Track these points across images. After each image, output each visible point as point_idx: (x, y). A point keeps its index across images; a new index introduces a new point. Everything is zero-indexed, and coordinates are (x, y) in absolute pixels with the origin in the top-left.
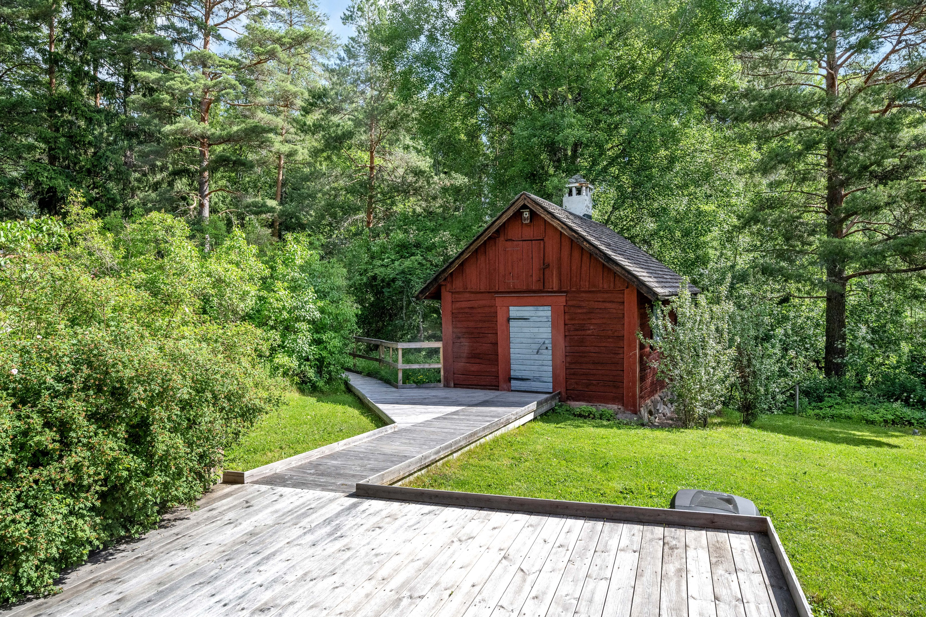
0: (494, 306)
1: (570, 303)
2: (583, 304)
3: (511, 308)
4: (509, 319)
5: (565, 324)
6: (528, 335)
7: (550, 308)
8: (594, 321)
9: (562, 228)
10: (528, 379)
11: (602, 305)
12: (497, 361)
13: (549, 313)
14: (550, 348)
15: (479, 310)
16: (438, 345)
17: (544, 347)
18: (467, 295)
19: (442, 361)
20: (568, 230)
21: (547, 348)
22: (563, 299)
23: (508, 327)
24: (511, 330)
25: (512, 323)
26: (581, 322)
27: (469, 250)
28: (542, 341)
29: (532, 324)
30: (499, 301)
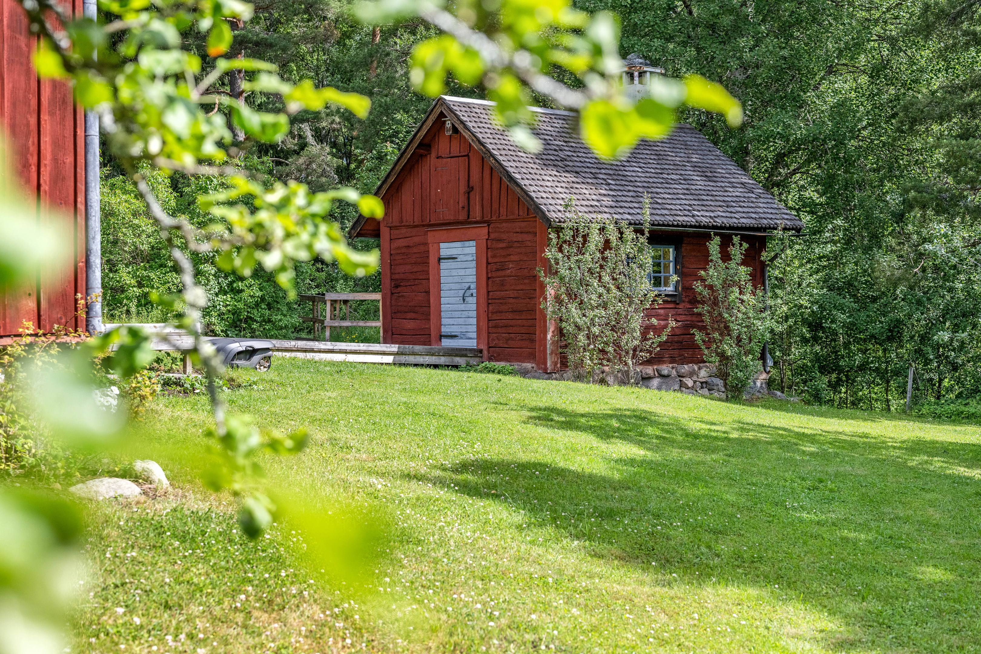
0: (426, 244)
1: (492, 236)
2: (504, 236)
3: (442, 245)
4: (440, 259)
5: (488, 263)
6: (456, 279)
7: (473, 243)
8: (513, 258)
9: (473, 140)
10: (455, 336)
11: (520, 237)
12: (429, 314)
13: (473, 250)
14: (475, 295)
15: (415, 250)
16: (377, 296)
17: (468, 293)
18: (404, 230)
19: (381, 318)
20: (477, 143)
21: (472, 295)
22: (485, 230)
23: (439, 269)
24: (443, 273)
25: (444, 265)
26: (502, 260)
27: (394, 171)
28: (467, 285)
29: (458, 265)
30: (431, 237)
